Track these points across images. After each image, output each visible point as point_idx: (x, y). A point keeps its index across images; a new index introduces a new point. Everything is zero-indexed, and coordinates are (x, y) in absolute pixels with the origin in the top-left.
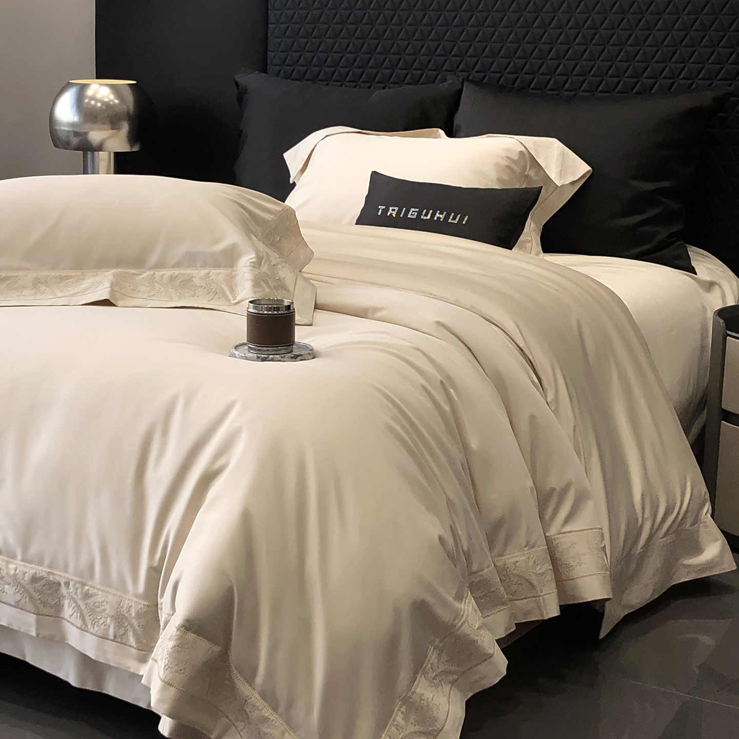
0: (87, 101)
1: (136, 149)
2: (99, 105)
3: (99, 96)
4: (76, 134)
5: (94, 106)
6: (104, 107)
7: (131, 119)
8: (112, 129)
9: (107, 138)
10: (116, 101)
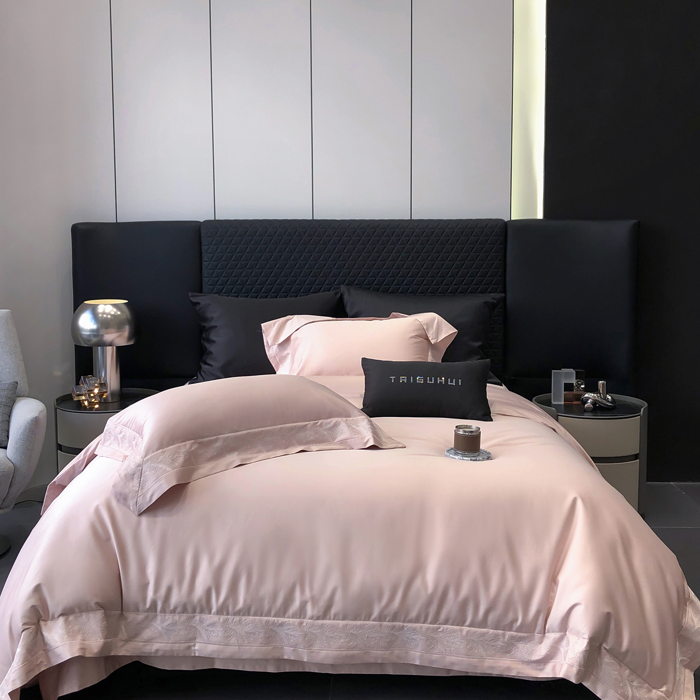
0: (100, 315)
1: (131, 343)
2: (109, 316)
3: (107, 311)
4: (95, 336)
5: (106, 318)
6: (113, 318)
7: (130, 323)
8: (118, 332)
9: (116, 338)
10: (119, 313)
